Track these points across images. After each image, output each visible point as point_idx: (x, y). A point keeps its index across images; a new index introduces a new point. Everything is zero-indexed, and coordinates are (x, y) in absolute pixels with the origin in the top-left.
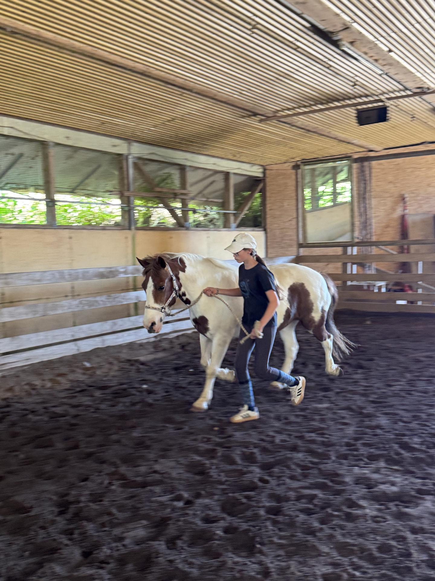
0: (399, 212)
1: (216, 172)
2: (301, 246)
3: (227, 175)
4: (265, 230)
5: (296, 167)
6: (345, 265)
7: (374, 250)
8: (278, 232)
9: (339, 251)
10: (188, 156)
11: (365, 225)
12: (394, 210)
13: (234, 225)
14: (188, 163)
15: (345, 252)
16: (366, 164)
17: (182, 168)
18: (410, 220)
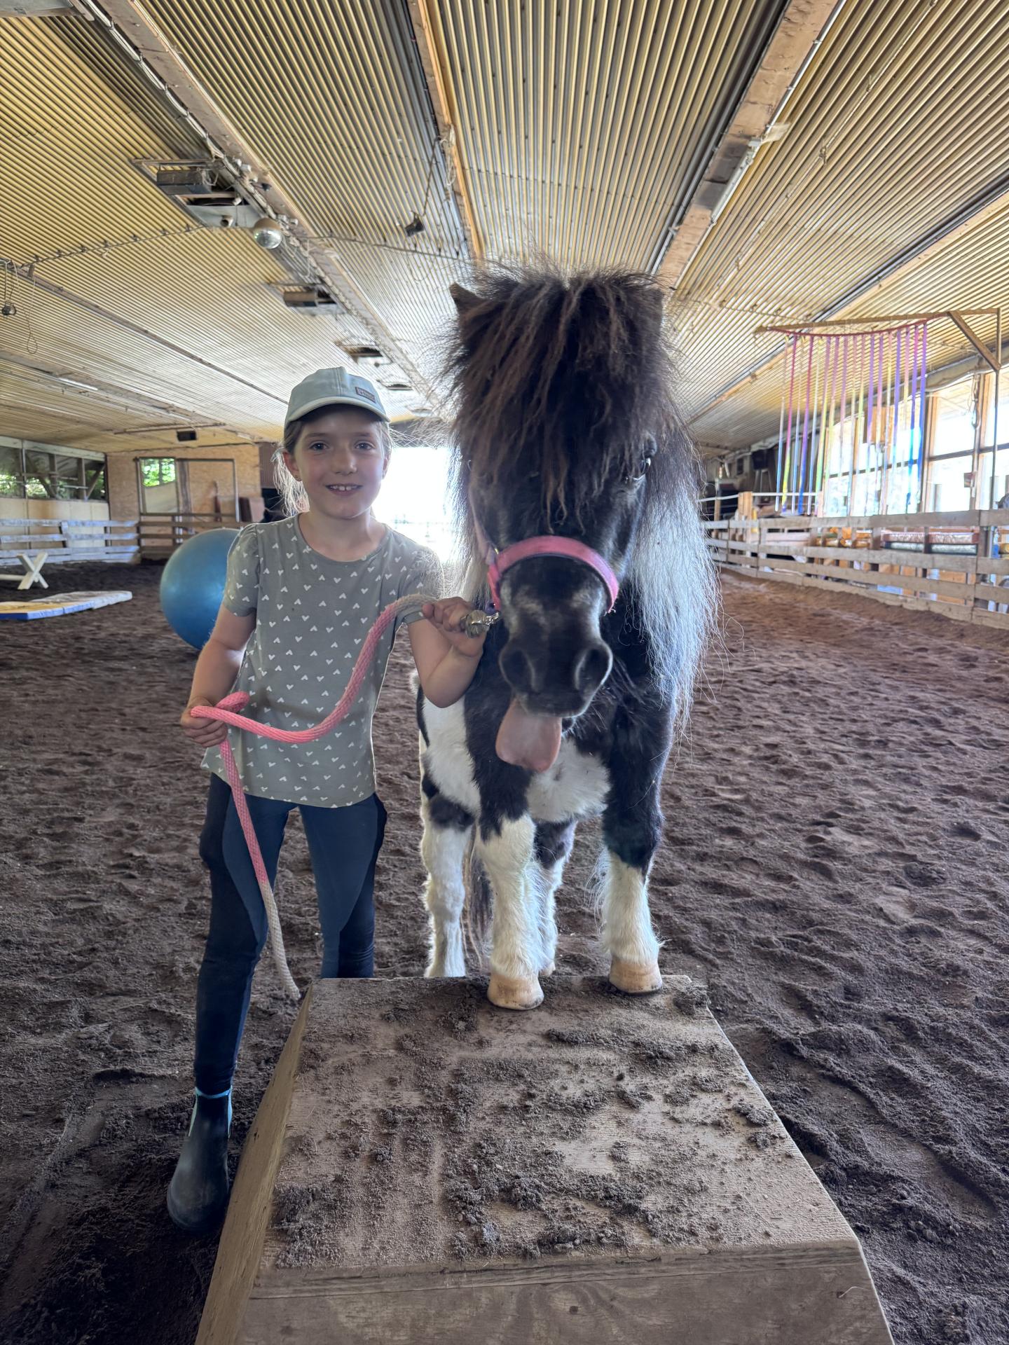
0: (213, 494)
1: (70, 458)
2: (141, 514)
3: (79, 460)
4: (108, 502)
5: (136, 460)
6: (174, 529)
7: (193, 519)
8: (119, 505)
9: (169, 519)
10: (56, 447)
11: (187, 503)
12: (208, 492)
13: (86, 498)
14: (55, 453)
15: (173, 520)
16: (185, 463)
17: (51, 457)
18: (221, 500)
